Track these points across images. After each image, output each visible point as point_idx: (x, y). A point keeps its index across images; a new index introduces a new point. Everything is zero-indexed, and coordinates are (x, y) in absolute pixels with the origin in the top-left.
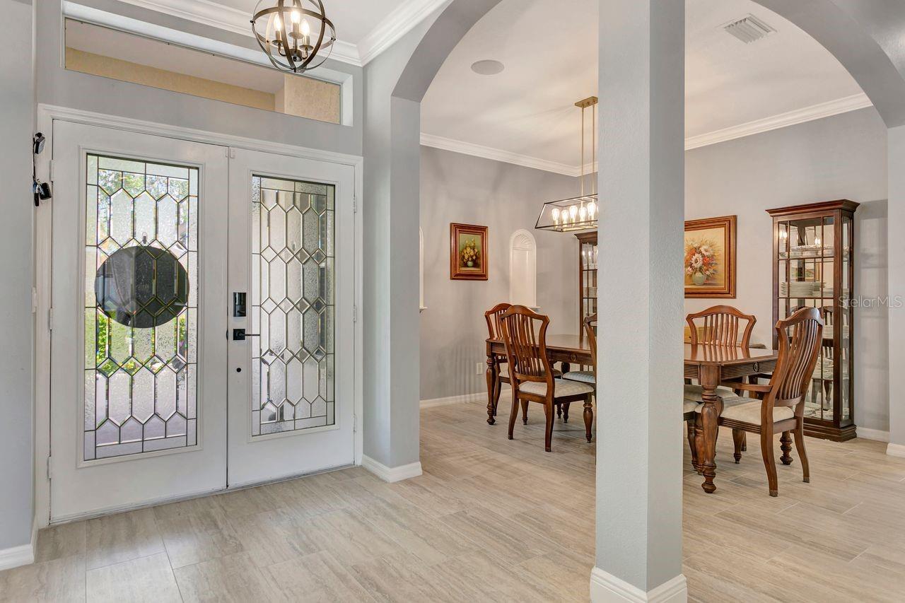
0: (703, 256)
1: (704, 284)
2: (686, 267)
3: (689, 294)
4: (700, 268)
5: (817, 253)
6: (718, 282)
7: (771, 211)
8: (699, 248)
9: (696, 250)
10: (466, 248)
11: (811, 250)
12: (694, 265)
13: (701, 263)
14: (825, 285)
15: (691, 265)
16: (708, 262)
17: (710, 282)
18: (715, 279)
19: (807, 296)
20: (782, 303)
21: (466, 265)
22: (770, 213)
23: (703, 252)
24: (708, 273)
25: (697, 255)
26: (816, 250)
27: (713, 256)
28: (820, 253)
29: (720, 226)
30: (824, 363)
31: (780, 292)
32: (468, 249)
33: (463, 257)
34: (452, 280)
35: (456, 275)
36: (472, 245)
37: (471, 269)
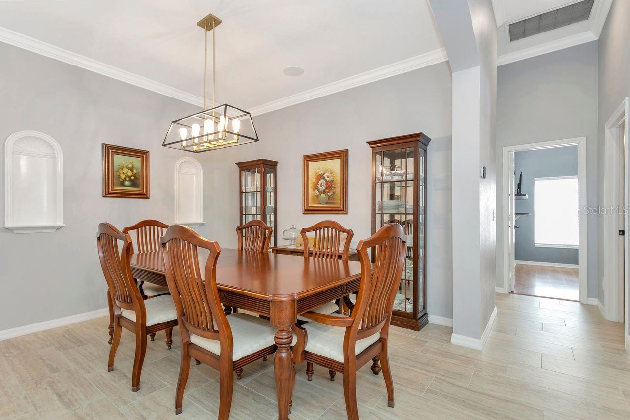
0: (326, 181)
1: (327, 203)
2: (314, 190)
3: (308, 211)
4: (324, 191)
5: (402, 177)
6: (337, 202)
7: (370, 143)
8: (323, 174)
9: (321, 177)
10: (122, 169)
11: (398, 175)
12: (320, 188)
13: (325, 186)
14: (408, 204)
15: (318, 189)
16: (330, 185)
17: (330, 201)
18: (334, 199)
19: (395, 212)
20: (378, 218)
21: (122, 184)
22: (370, 144)
23: (326, 178)
24: (329, 194)
25: (322, 180)
26: (401, 175)
27: (333, 181)
28: (404, 178)
29: (337, 157)
30: (407, 264)
31: (377, 209)
32: (125, 170)
33: (119, 176)
34: (104, 198)
35: (109, 194)
36: (130, 166)
37: (128, 188)
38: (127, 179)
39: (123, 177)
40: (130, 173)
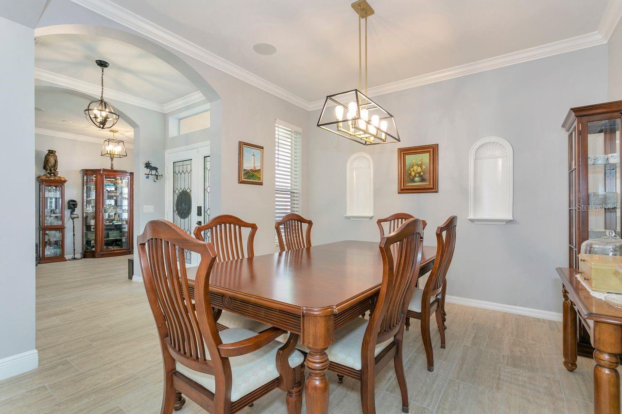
10: (412, 167)
21: (413, 181)
32: (415, 168)
33: (410, 174)
34: (399, 194)
35: (403, 190)
36: (420, 163)
37: (418, 183)
38: (417, 175)
39: (413, 174)
40: (419, 170)
